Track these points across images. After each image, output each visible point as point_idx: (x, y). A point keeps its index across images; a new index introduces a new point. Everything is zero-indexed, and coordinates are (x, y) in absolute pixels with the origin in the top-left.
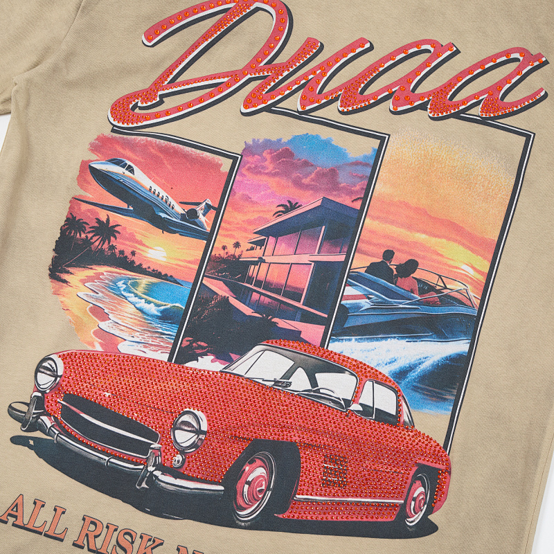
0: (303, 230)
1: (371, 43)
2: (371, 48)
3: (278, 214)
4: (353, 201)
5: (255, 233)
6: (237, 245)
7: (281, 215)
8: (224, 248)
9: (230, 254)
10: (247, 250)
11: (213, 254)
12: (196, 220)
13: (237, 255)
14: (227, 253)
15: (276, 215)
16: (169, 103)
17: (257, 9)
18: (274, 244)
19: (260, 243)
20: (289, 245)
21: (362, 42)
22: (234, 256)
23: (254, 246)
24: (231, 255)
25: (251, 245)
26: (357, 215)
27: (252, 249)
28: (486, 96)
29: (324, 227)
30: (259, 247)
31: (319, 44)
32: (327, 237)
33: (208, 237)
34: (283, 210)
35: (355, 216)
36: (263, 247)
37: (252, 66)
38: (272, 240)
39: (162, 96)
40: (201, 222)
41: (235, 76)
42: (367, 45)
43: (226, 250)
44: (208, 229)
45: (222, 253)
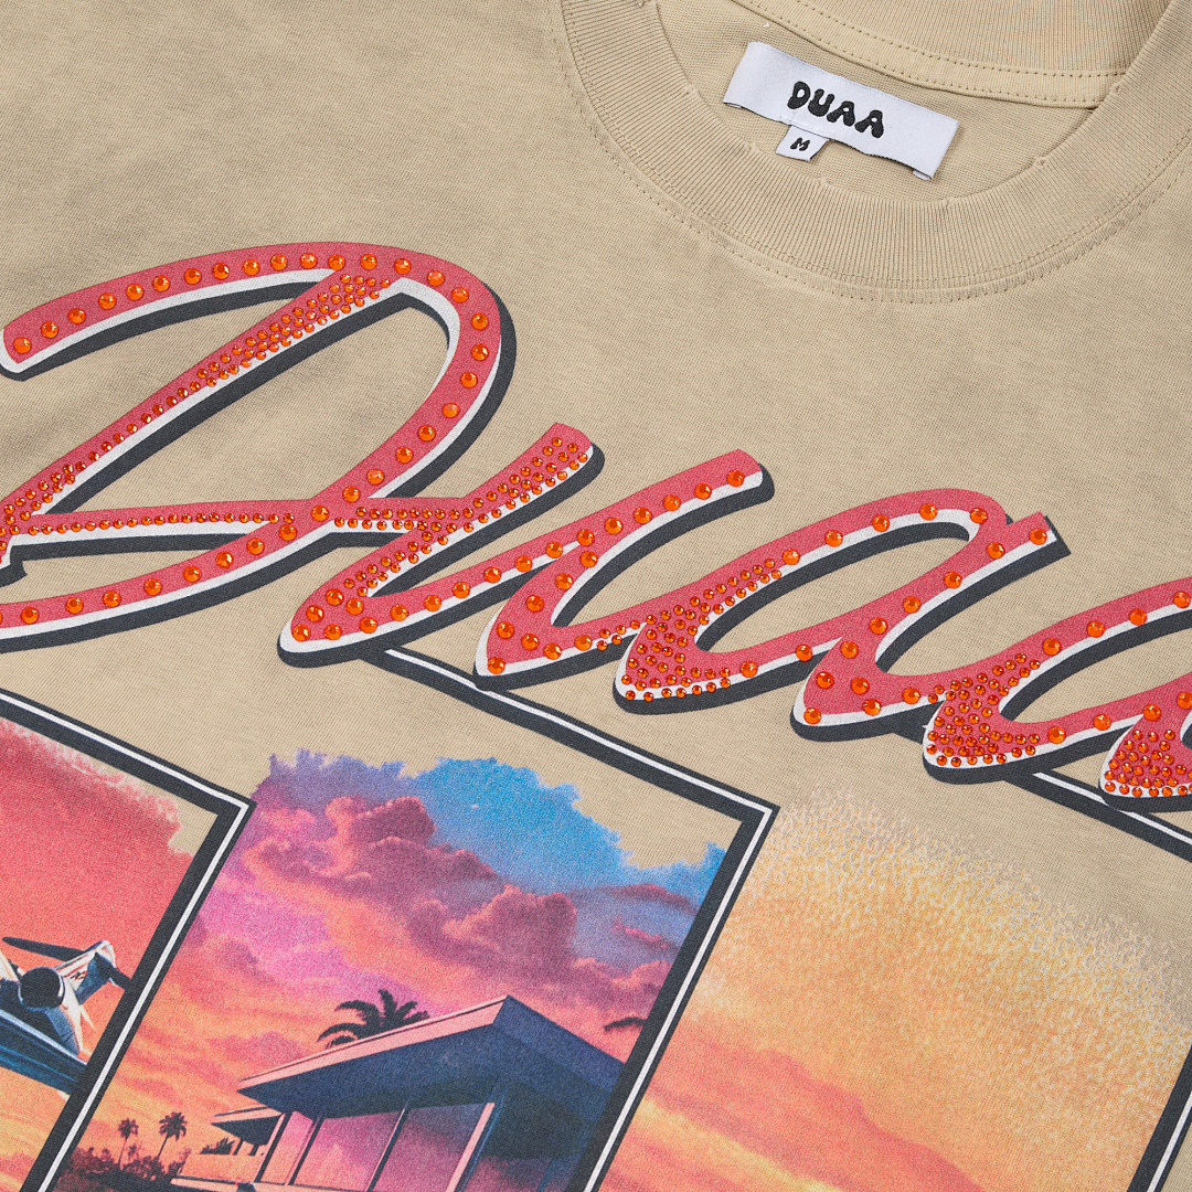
0: (417, 1106)
1: (766, 476)
2: (765, 492)
3: (337, 1034)
4: (608, 1028)
5: (247, 1092)
6: (174, 1125)
7: (349, 1039)
8: (127, 1128)
9: (142, 1154)
10: (206, 1151)
11: (84, 1145)
12: (49, 1013)
13: (166, 1161)
14: (133, 1149)
15: (332, 1037)
16: (42, 581)
17: (402, 302)
18: (302, 1143)
19: (255, 1133)
20: (356, 1154)
21: (736, 463)
22: (154, 1164)
23: (231, 1138)
24: (147, 1160)
25: (224, 1134)
26: (612, 1082)
27: (223, 1148)
28: (1134, 720)
29: (489, 1107)
30: (247, 1147)
31: (590, 452)
32: (493, 1147)
33: (78, 1081)
34: (360, 1022)
35: (609, 1083)
36: (263, 1150)
37: (346, 495)
38: (298, 1125)
39: (21, 554)
40: (64, 1022)
41: (284, 518)
42: (753, 481)
43: (132, 1140)
44: (86, 1051)
45: (117, 1147)
